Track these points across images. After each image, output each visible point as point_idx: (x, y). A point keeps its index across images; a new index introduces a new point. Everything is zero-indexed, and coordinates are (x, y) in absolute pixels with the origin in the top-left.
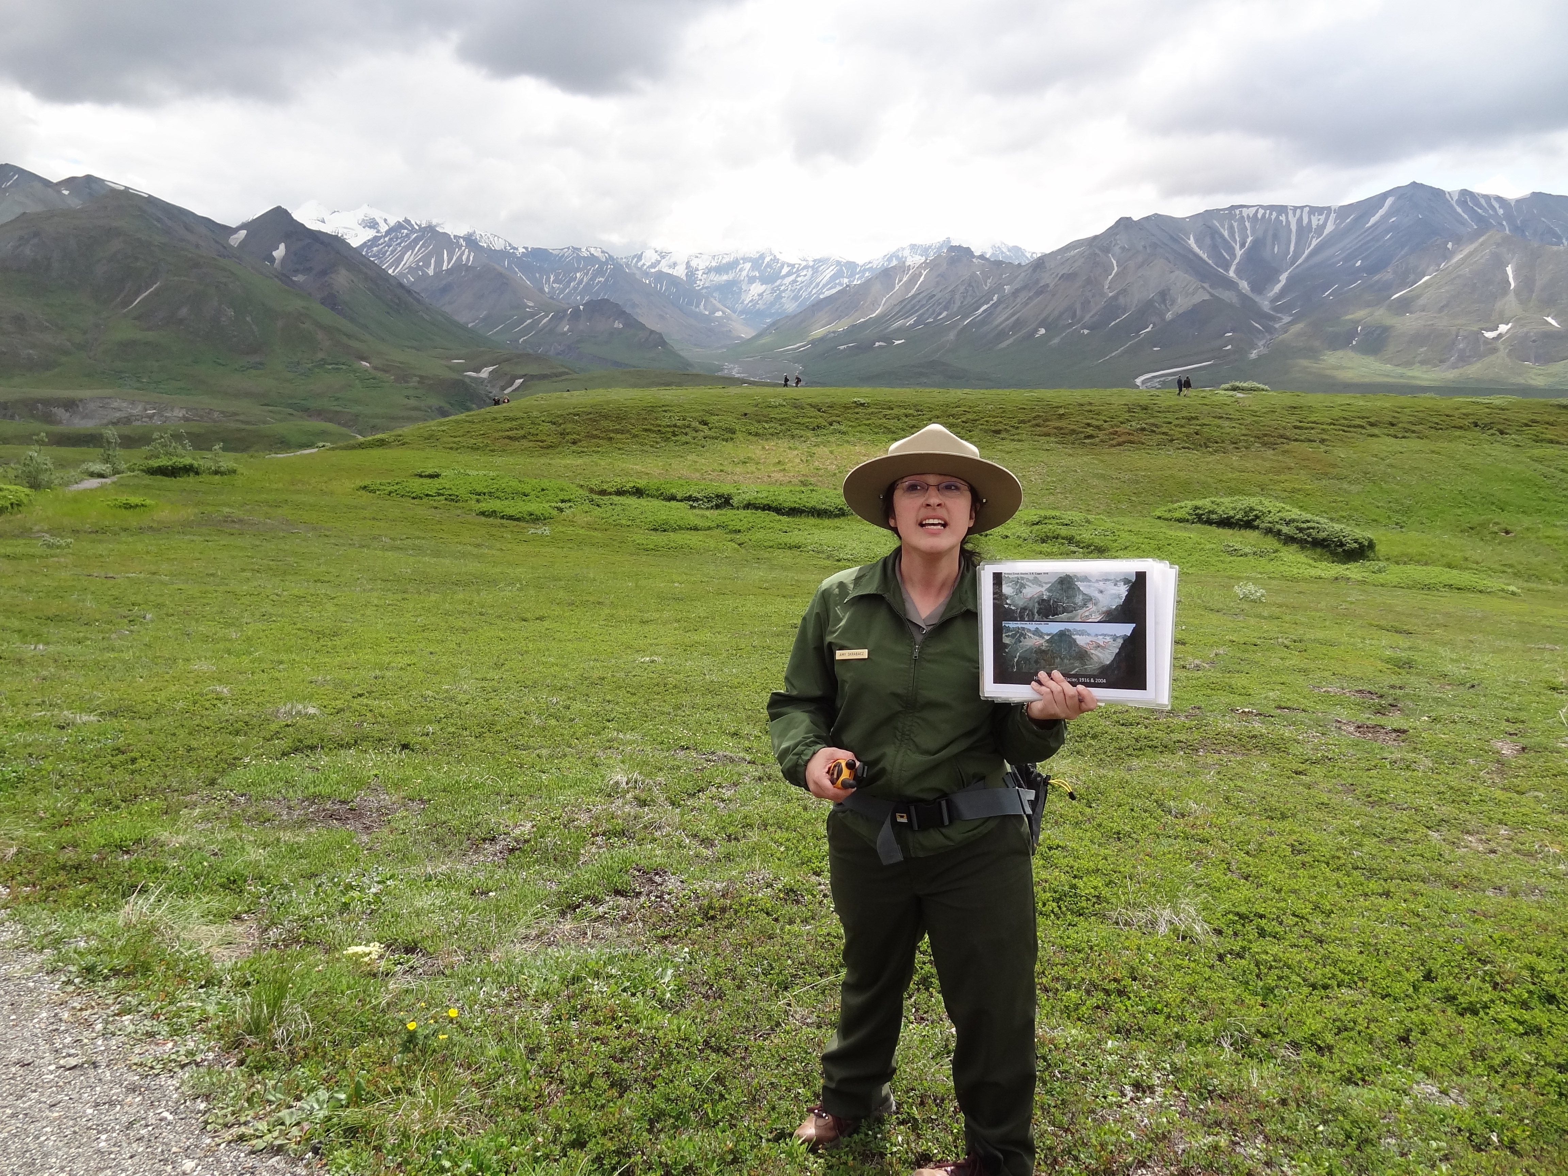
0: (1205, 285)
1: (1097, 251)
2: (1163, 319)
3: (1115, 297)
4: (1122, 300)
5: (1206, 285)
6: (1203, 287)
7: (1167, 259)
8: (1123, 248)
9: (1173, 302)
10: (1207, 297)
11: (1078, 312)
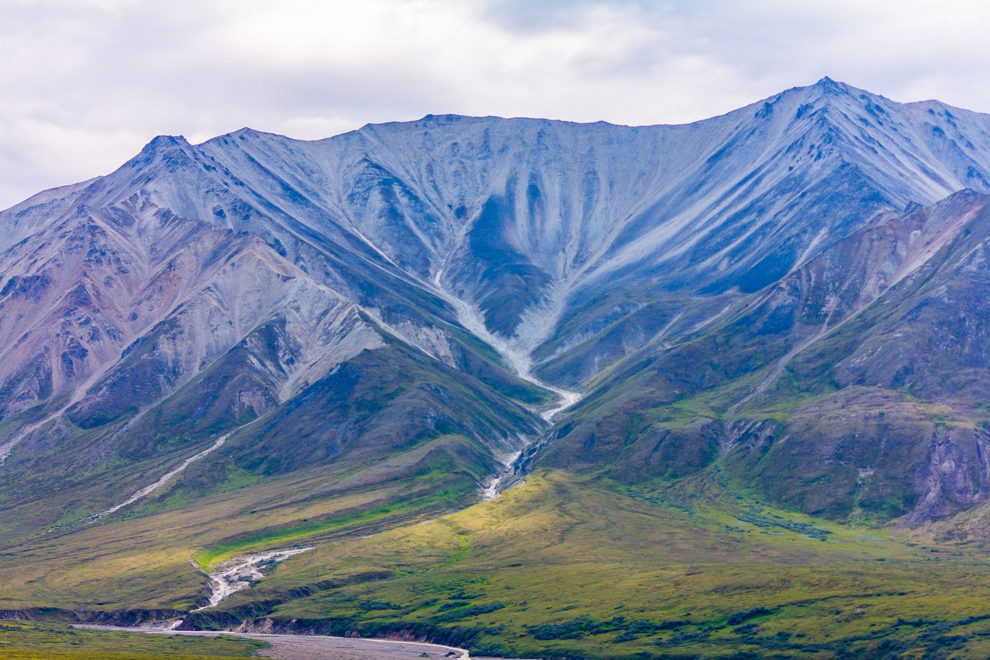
0: (370, 312)
1: (99, 222)
2: (272, 400)
3: (148, 342)
4: (166, 348)
5: (373, 314)
6: (365, 318)
7: (276, 245)
8: (165, 216)
9: (294, 355)
10: (374, 343)
11: (57, 380)
